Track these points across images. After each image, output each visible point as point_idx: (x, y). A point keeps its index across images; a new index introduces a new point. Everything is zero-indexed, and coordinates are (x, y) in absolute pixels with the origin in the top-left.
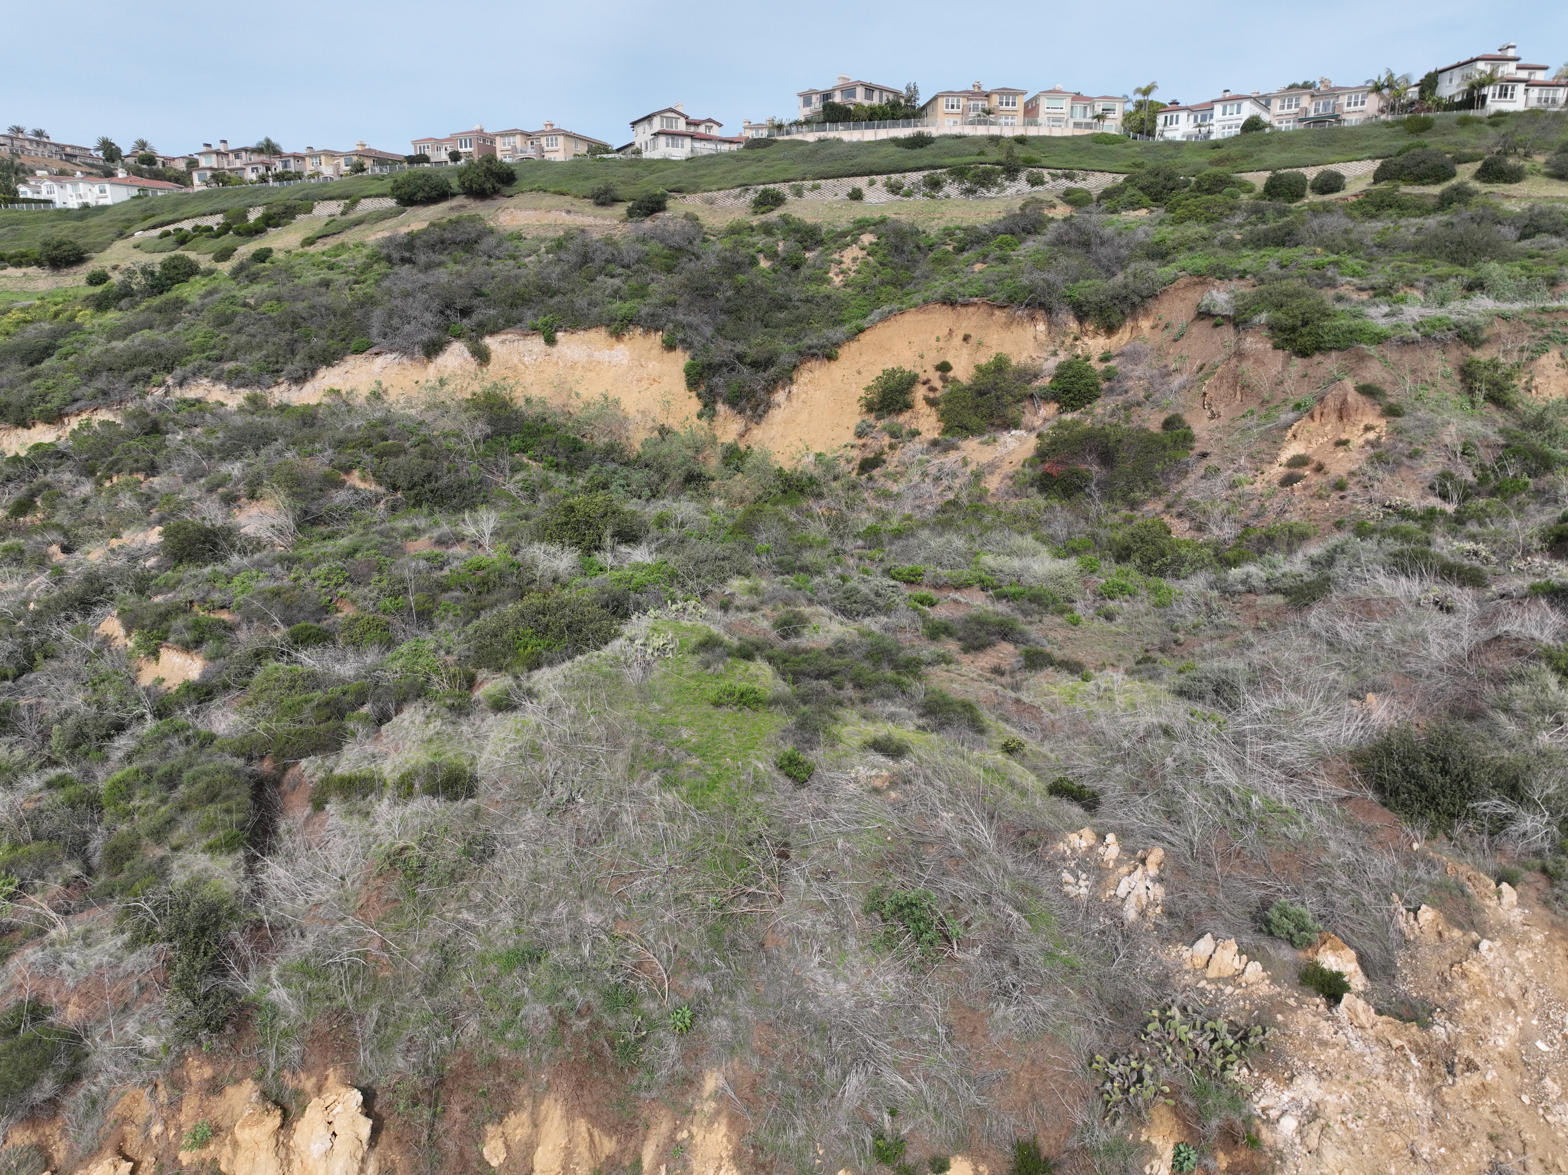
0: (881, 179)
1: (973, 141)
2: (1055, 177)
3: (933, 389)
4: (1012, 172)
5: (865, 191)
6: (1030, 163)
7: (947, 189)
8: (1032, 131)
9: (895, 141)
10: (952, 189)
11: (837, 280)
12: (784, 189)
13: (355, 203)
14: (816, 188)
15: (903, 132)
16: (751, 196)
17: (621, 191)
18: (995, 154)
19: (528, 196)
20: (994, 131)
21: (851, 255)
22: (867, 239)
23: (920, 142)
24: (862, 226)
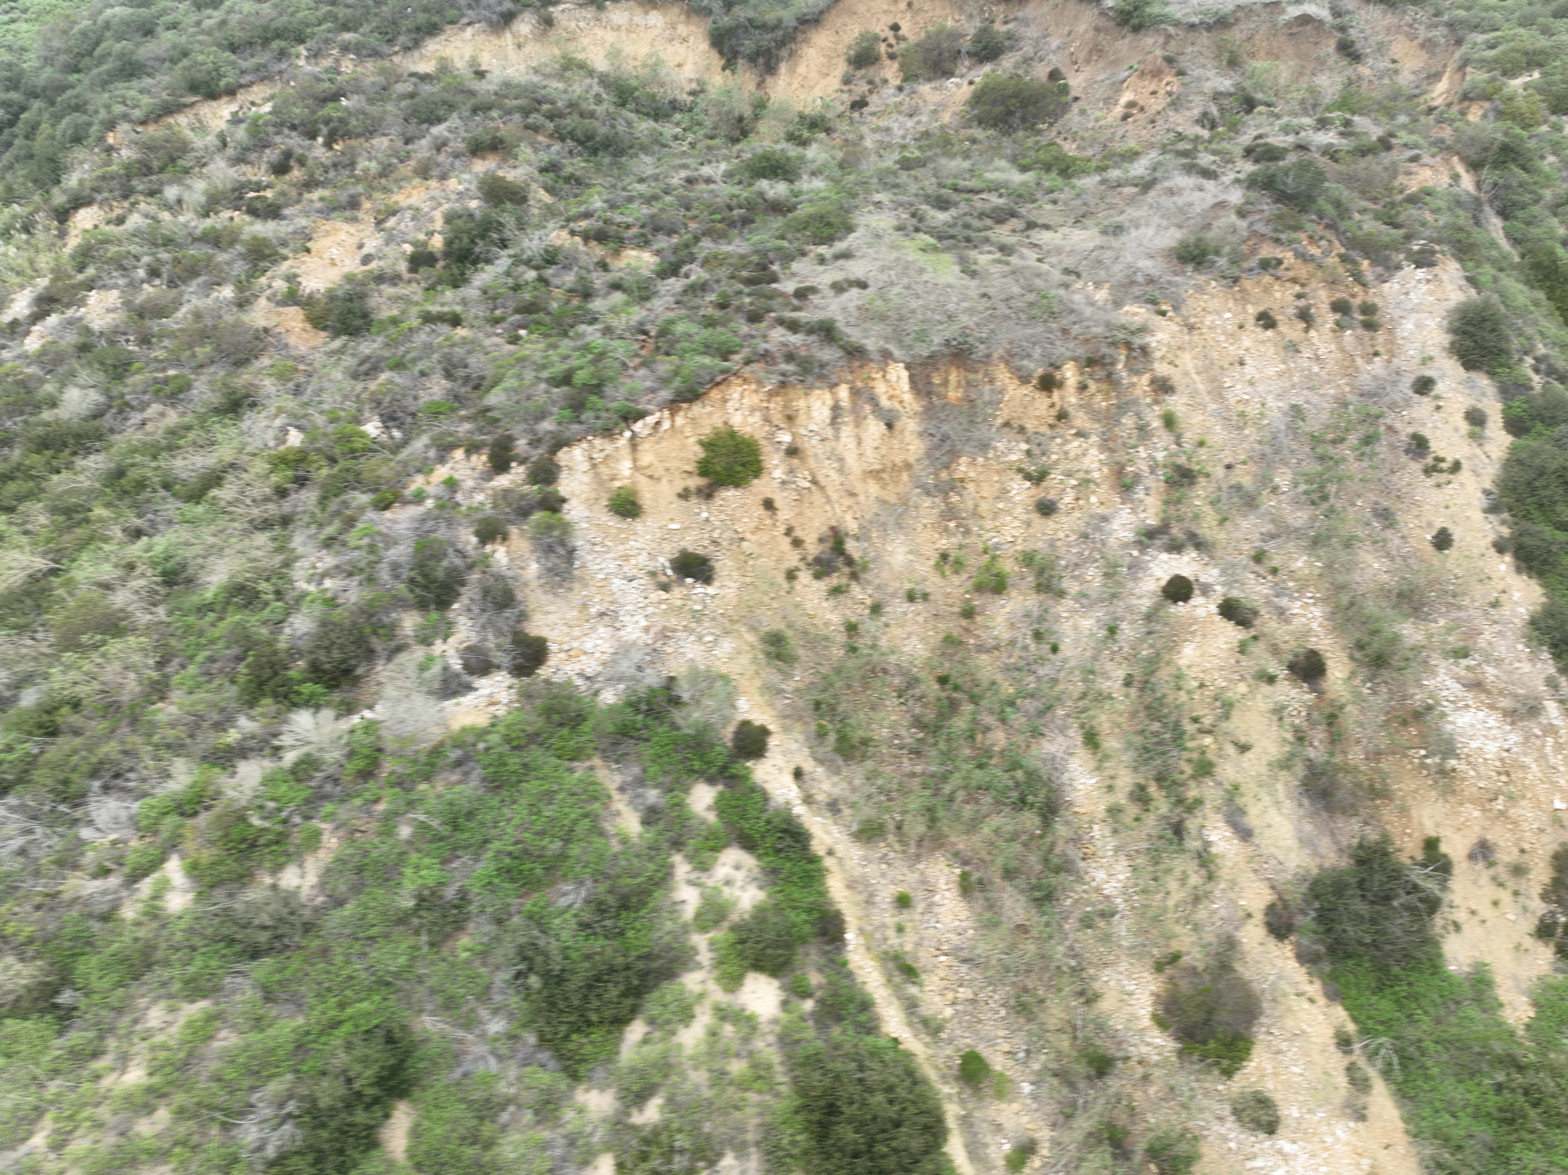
3: (890, 46)
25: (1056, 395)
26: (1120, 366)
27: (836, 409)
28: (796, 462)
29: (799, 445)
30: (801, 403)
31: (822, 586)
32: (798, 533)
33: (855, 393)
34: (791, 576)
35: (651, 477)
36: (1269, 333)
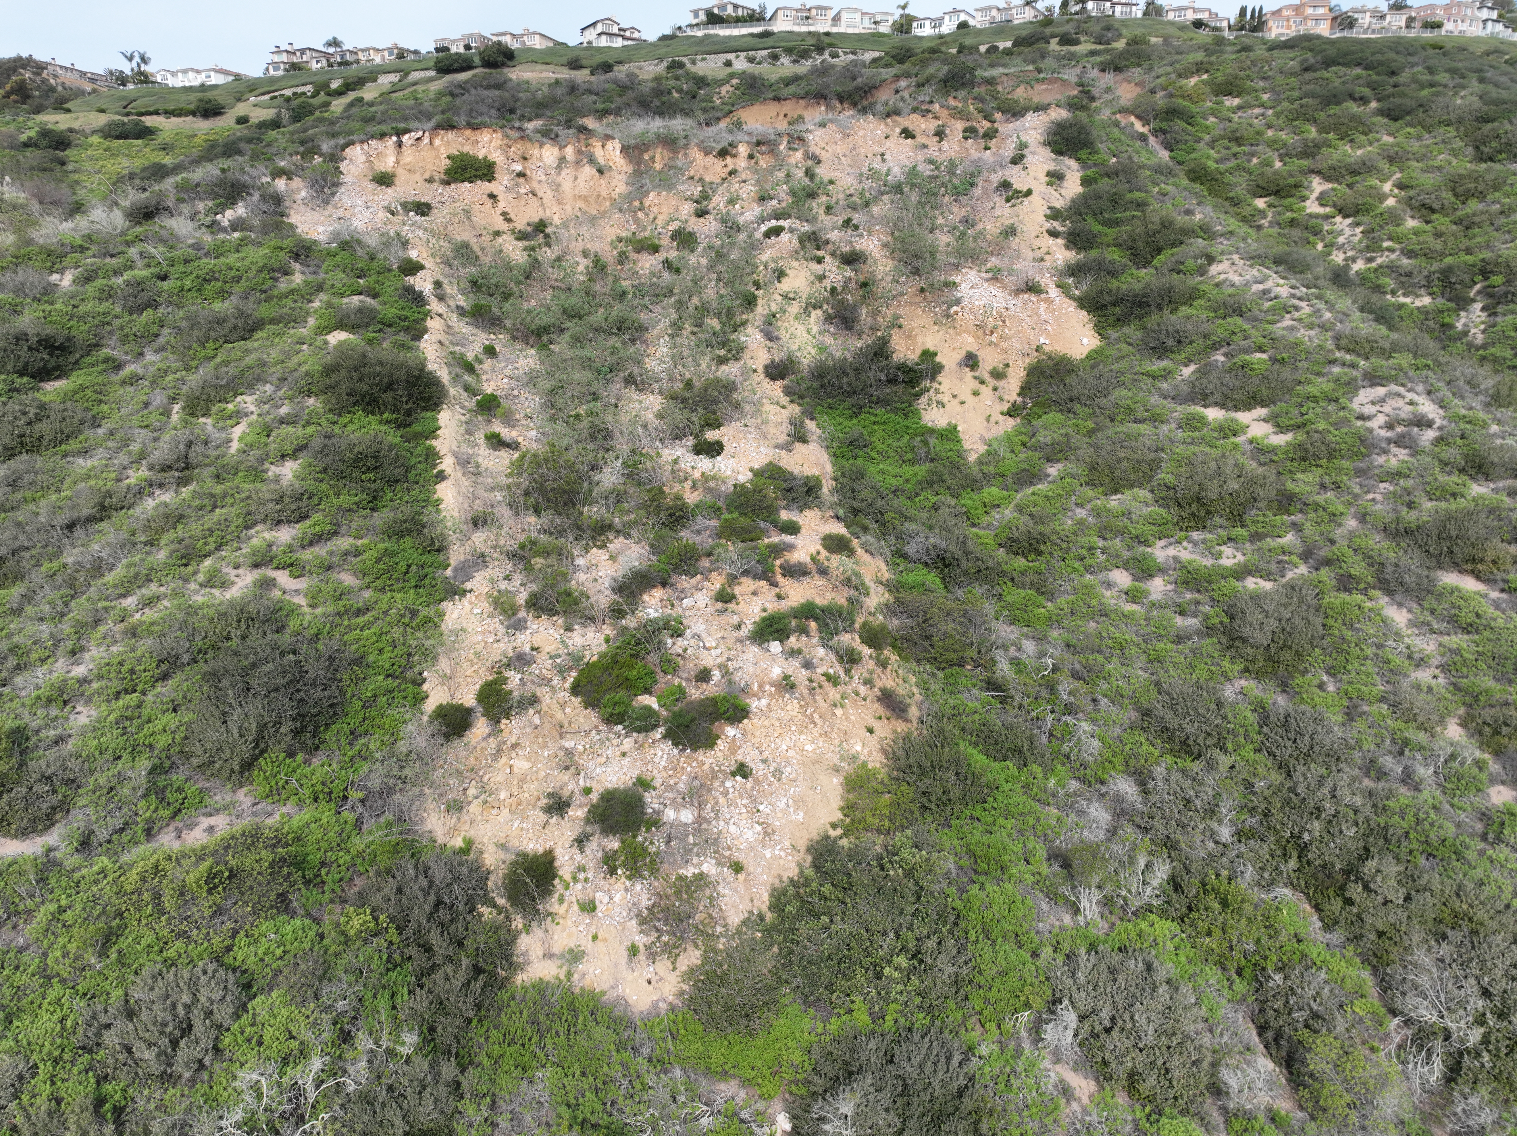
0: (743, 55)
1: (799, 34)
2: (845, 53)
4: (820, 50)
5: (734, 61)
6: (831, 45)
7: (782, 60)
8: (835, 30)
9: (752, 35)
10: (785, 60)
11: (718, 102)
12: (685, 60)
13: (407, 74)
14: (704, 59)
15: (756, 29)
16: (664, 64)
17: (584, 62)
18: (811, 41)
19: (526, 66)
20: (812, 29)
21: (725, 89)
22: (734, 81)
23: (766, 34)
24: (732, 76)
25: (729, 160)
26: (782, 147)
27: (562, 160)
28: (522, 180)
29: (528, 172)
30: (536, 152)
31: (521, 244)
32: (512, 216)
33: (579, 152)
34: (497, 234)
35: (409, 171)
36: (909, 141)
